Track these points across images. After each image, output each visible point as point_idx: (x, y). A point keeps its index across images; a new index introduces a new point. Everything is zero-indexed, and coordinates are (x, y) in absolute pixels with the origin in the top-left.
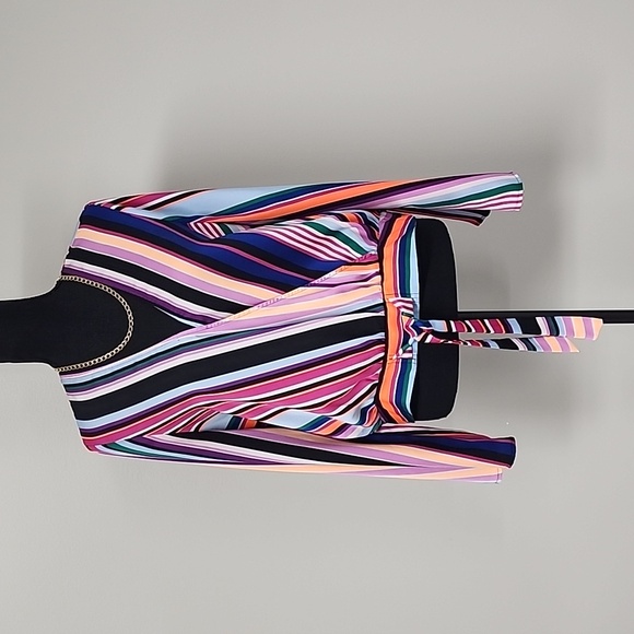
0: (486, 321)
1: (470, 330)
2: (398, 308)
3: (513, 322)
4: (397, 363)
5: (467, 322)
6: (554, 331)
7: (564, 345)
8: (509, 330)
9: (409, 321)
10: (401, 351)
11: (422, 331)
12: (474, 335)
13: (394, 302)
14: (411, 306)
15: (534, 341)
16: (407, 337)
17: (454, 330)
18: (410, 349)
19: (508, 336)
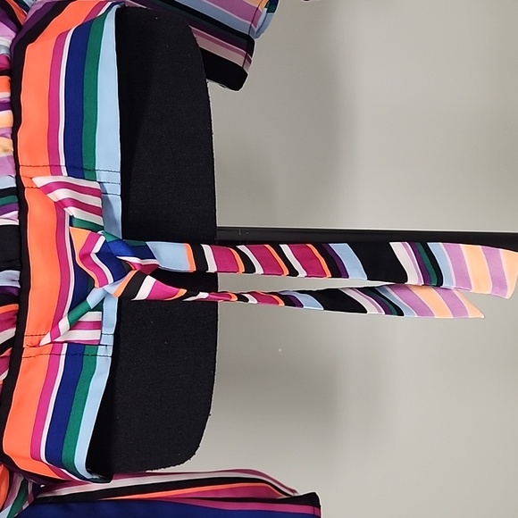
0: (285, 248)
1: (250, 268)
2: (60, 205)
3: (343, 251)
4: (55, 354)
5: (242, 248)
6: (433, 275)
7: (457, 308)
8: (338, 270)
9: (90, 242)
10: (64, 324)
11: (126, 268)
12: (261, 280)
13: (48, 189)
14: (95, 201)
15: (394, 296)
16: (85, 285)
17: (212, 268)
18: (93, 316)
19: (337, 283)
